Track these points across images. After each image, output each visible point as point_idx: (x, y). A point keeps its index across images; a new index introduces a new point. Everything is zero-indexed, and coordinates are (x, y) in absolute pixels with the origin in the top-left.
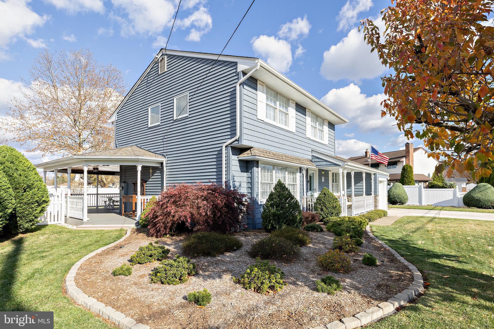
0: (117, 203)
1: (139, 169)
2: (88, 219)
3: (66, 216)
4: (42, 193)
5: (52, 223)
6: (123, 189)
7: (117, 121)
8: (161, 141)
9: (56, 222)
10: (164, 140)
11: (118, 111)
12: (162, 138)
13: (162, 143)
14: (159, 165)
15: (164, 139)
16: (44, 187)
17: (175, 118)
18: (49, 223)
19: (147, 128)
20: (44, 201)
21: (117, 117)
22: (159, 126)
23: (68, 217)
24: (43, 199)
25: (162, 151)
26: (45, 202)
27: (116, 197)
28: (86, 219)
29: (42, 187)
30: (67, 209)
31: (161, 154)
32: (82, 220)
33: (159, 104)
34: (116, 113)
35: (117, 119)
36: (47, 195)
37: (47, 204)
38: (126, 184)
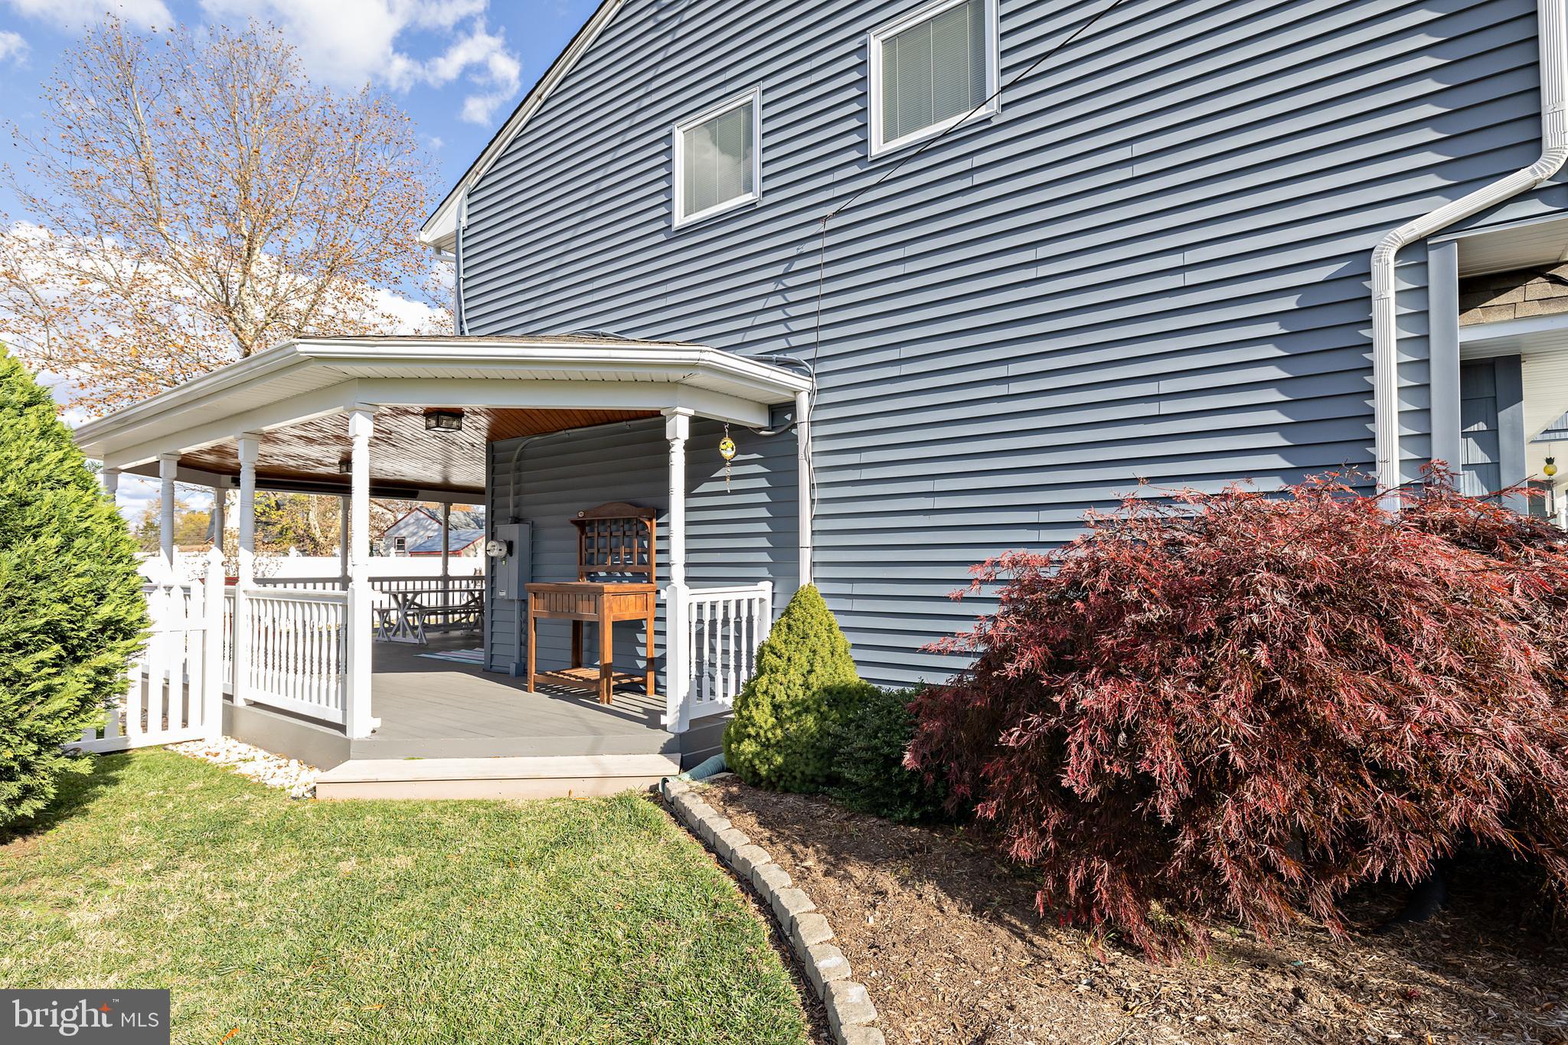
0: (433, 617)
1: (679, 430)
2: (377, 723)
3: (228, 697)
4: (96, 567)
5: (156, 736)
6: (510, 551)
7: (468, 233)
8: (770, 287)
9: (176, 732)
10: (790, 282)
11: (472, 181)
12: (779, 270)
13: (778, 300)
14: (757, 420)
15: (786, 275)
16: (109, 528)
17: (877, 147)
18: (136, 739)
19: (661, 237)
20: (107, 624)
21: (465, 212)
22: (751, 209)
23: (239, 702)
24: (105, 611)
25: (781, 344)
26: (117, 629)
27: (429, 592)
28: (362, 724)
29: (98, 530)
30: (232, 658)
31: (769, 361)
32: (342, 728)
33: (754, 96)
34: (461, 194)
35: (465, 223)
36: (133, 580)
37: (129, 643)
38: (526, 527)
